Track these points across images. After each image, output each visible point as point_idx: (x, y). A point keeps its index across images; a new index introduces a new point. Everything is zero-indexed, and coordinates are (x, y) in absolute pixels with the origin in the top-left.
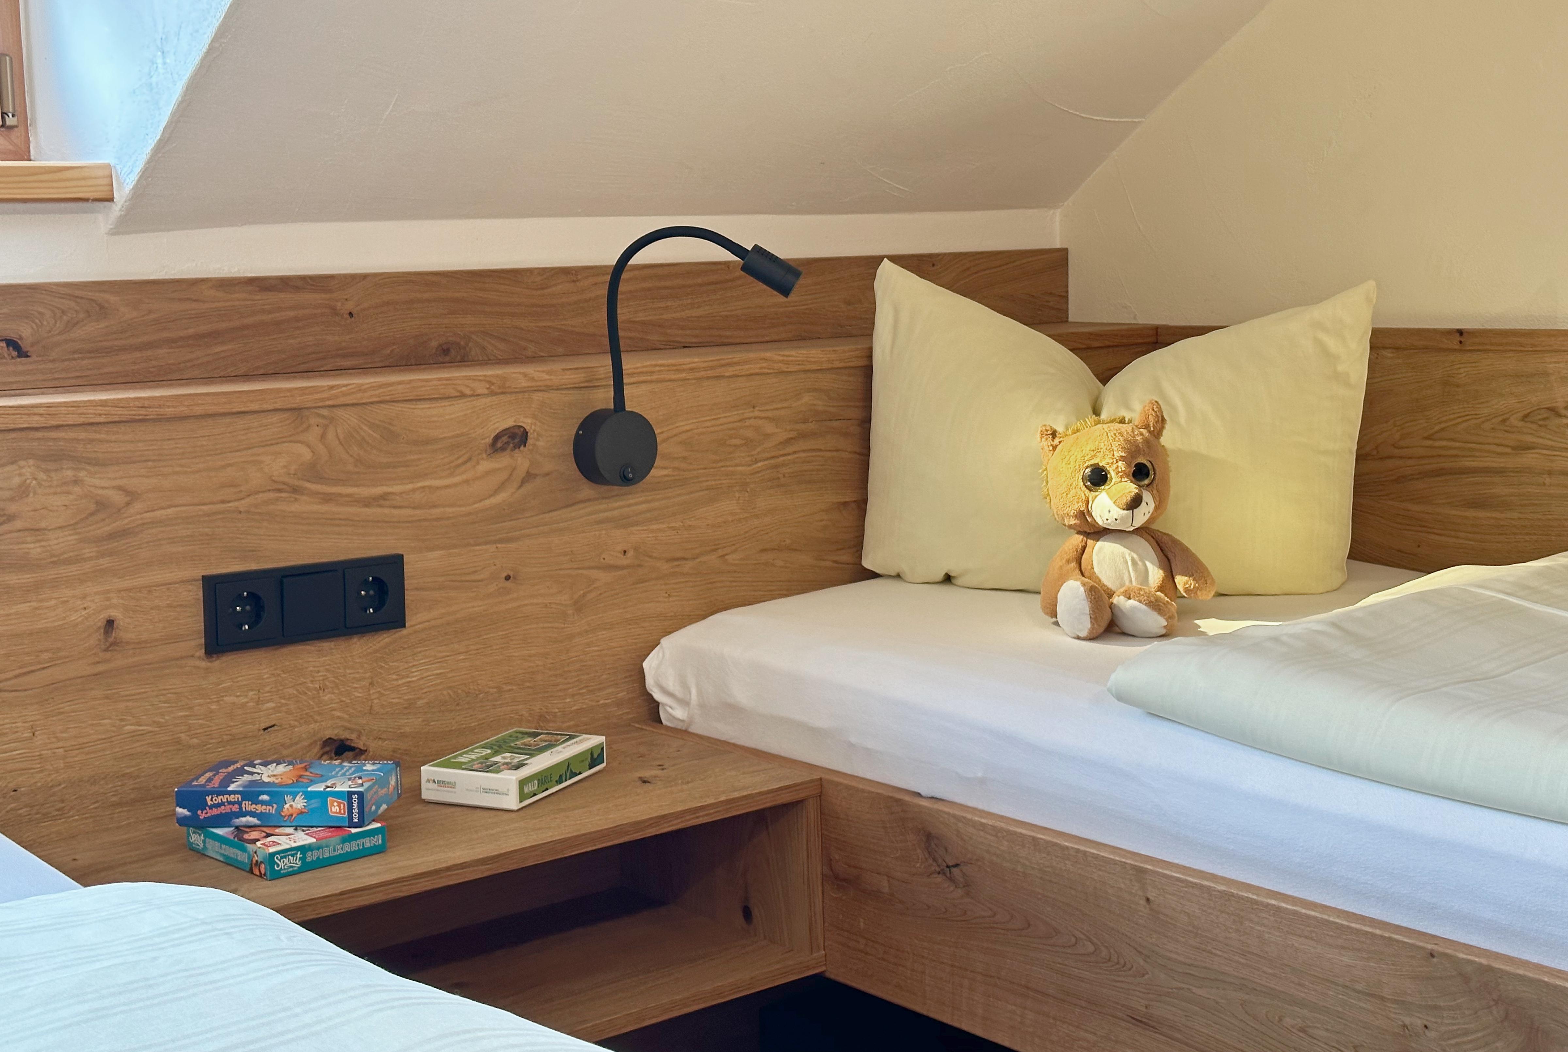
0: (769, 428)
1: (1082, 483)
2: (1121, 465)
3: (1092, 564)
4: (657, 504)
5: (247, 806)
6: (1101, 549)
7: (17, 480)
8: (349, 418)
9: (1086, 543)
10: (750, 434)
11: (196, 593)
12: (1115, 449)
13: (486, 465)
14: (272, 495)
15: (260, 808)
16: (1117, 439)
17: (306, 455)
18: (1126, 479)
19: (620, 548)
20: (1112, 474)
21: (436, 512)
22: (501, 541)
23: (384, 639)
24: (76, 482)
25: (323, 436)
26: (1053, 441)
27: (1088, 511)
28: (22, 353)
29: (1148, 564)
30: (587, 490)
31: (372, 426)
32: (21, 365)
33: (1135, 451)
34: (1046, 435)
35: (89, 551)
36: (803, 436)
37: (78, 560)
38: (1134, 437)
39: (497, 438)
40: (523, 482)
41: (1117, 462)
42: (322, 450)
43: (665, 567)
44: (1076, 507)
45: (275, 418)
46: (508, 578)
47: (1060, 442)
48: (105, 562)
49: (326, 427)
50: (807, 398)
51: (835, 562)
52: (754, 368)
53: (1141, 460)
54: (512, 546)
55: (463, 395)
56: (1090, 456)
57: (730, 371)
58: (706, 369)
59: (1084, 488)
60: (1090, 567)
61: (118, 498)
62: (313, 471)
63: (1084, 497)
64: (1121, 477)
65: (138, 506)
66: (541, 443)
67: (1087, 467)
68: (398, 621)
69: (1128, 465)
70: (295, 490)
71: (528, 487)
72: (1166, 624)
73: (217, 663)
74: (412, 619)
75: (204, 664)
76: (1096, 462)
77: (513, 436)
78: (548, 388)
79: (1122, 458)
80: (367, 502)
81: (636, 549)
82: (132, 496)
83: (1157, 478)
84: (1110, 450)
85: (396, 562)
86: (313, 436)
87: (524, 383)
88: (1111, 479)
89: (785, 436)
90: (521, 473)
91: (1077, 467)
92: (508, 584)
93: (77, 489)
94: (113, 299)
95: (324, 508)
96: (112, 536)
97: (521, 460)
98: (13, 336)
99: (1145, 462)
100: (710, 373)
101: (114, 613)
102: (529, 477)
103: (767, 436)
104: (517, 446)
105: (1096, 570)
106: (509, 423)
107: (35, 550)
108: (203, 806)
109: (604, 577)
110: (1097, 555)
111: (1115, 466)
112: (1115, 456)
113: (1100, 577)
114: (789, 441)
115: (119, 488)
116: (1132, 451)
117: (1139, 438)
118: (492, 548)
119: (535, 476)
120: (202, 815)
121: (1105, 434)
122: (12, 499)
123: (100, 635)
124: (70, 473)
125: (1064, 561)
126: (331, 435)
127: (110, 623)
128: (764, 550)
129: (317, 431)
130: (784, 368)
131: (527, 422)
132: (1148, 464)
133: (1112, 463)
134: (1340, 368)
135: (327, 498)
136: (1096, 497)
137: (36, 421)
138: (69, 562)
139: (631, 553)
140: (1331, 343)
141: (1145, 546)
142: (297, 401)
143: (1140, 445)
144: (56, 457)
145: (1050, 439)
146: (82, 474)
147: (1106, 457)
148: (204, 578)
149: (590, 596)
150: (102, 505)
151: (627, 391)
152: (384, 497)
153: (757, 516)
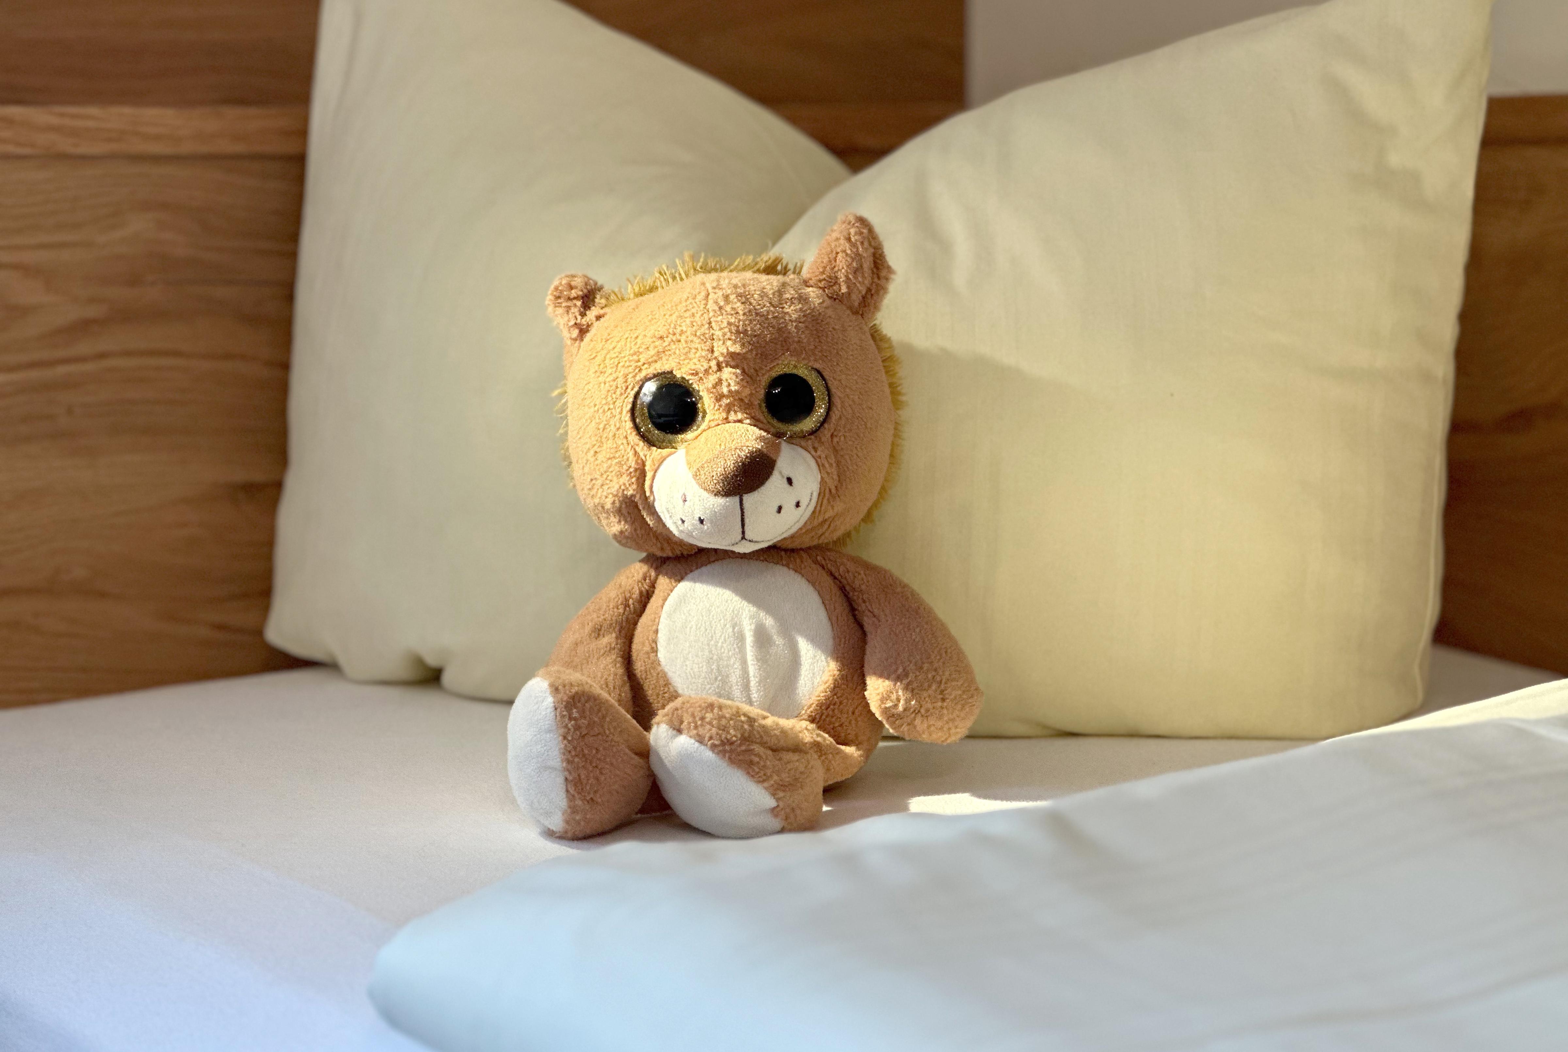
0: (27, 293)
1: (629, 424)
2: (733, 378)
3: (655, 642)
6: (683, 600)
9: (653, 586)
12: (718, 333)
16: (728, 308)
18: (740, 416)
20: (707, 402)
26: (583, 315)
27: (646, 498)
29: (805, 647)
33: (771, 341)
34: (569, 299)
36: (126, 316)
38: (780, 304)
41: (720, 368)
44: (615, 487)
47: (598, 318)
50: (138, 225)
51: (221, 627)
53: (787, 365)
56: (652, 352)
59: (634, 438)
60: (647, 648)
63: (632, 463)
64: (729, 409)
67: (647, 379)
69: (748, 377)
72: (771, 803)
76: (667, 368)
79: (734, 360)
83: (834, 416)
84: (704, 339)
88: (705, 413)
89: (73, 313)
91: (620, 380)
99: (802, 372)
103: (21, 311)
105: (662, 655)
110: (669, 616)
111: (712, 379)
112: (716, 354)
113: (670, 674)
114: (83, 327)
116: (764, 340)
117: (792, 310)
121: (703, 294)
125: (588, 629)
132: (812, 379)
133: (707, 372)
134: (1395, 159)
136: (663, 460)
141: (804, 597)
143: (791, 327)
145: (575, 311)
147: (691, 355)
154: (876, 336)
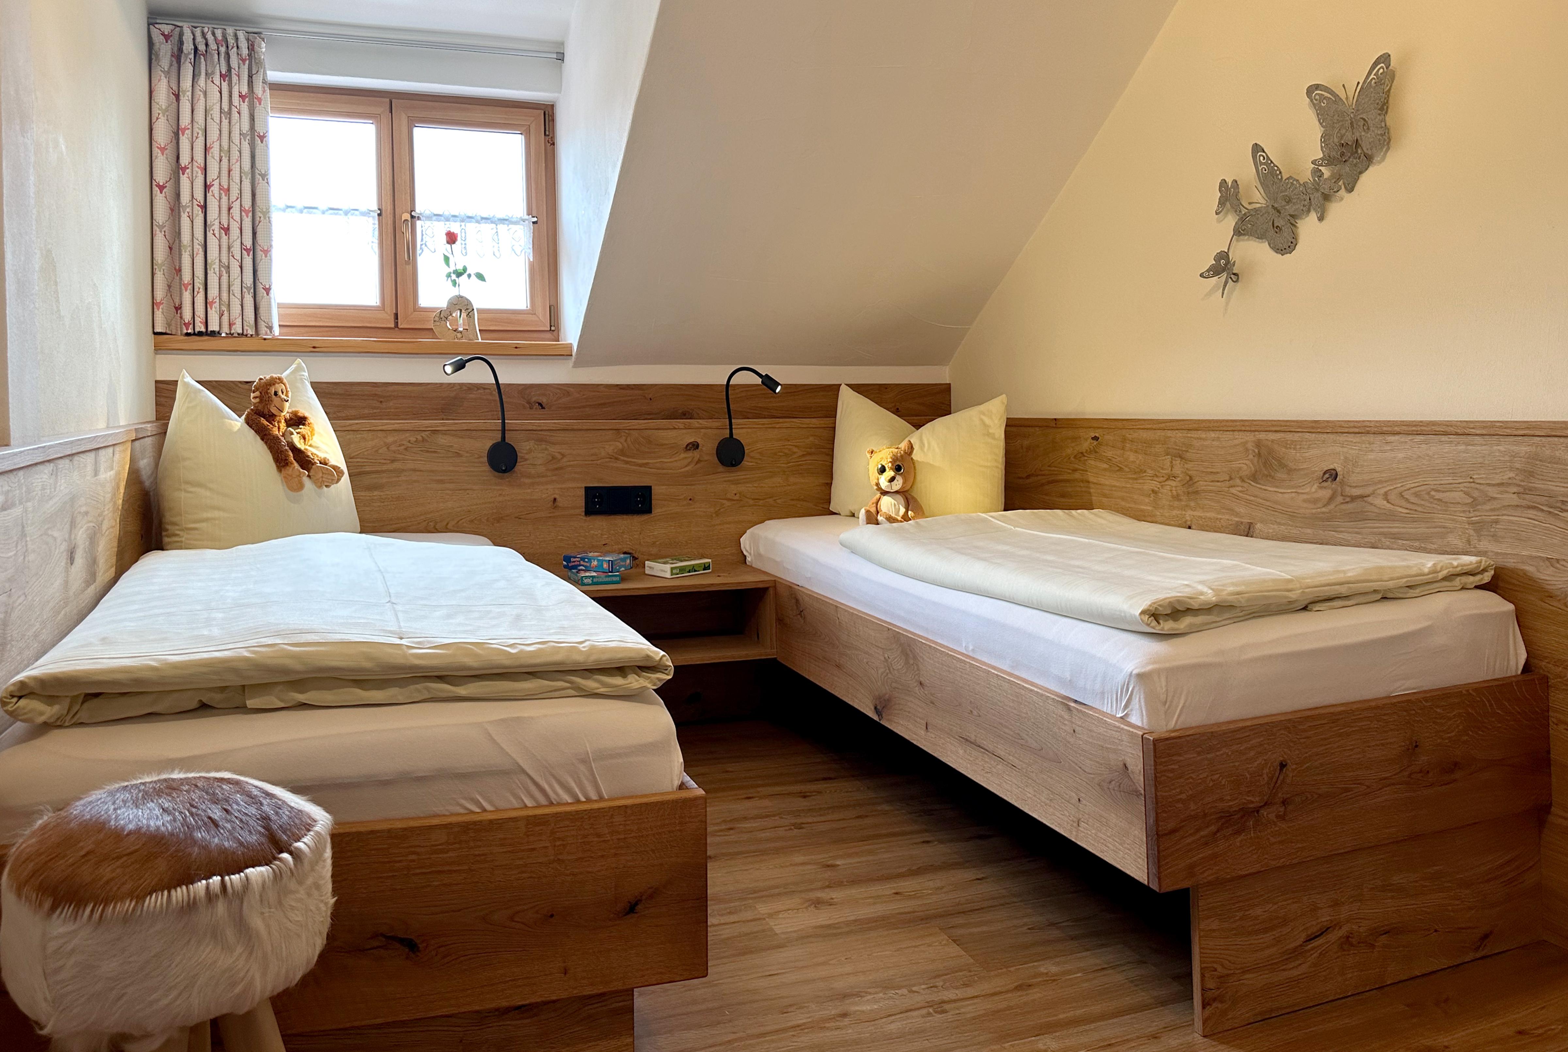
0: (795, 450)
1: (878, 473)
2: (890, 465)
4: (748, 476)
5: (582, 563)
6: (884, 499)
7: (528, 447)
8: (635, 434)
9: (880, 498)
10: (786, 451)
11: (582, 492)
12: (888, 458)
13: (683, 455)
14: (608, 460)
15: (585, 564)
17: (620, 446)
18: (892, 471)
19: (735, 492)
20: (887, 468)
21: (665, 471)
22: (688, 485)
23: (645, 517)
24: (546, 449)
25: (626, 440)
27: (880, 484)
28: (543, 408)
29: (901, 506)
30: (721, 468)
31: (643, 437)
32: (542, 411)
33: (898, 460)
34: (870, 452)
35: (549, 474)
36: (810, 454)
37: (546, 476)
38: (897, 454)
39: (688, 445)
40: (697, 463)
41: (888, 463)
42: (625, 445)
43: (751, 502)
44: (876, 483)
45: (611, 432)
46: (690, 499)
47: (873, 456)
48: (554, 478)
49: (627, 437)
50: (811, 439)
51: (819, 506)
52: (788, 425)
53: (898, 463)
54: (693, 487)
55: (675, 428)
56: (880, 461)
57: (778, 426)
58: (768, 424)
59: (878, 475)
60: (880, 506)
61: (559, 456)
62: (622, 452)
63: (878, 479)
64: (890, 469)
65: (565, 459)
66: (704, 449)
67: (879, 466)
68: (649, 511)
69: (892, 465)
70: (616, 459)
71: (698, 466)
73: (588, 518)
74: (656, 511)
75: (584, 518)
76: (882, 463)
77: (693, 445)
78: (706, 428)
79: (890, 462)
80: (641, 465)
81: (740, 493)
82: (563, 456)
83: (905, 471)
84: (886, 458)
85: (649, 489)
86: (622, 440)
87: (697, 425)
88: (887, 470)
89: (801, 453)
90: (696, 459)
91: (875, 466)
92: (690, 502)
93: (546, 452)
94: (572, 389)
95: (625, 466)
96: (556, 469)
97: (696, 454)
98: (540, 402)
100: (770, 426)
101: (557, 496)
102: (699, 461)
103: (795, 453)
104: (695, 449)
106: (692, 440)
107: (533, 471)
108: (570, 562)
109: (727, 503)
110: (882, 501)
112: (888, 461)
114: (803, 455)
115: (559, 453)
116: (895, 459)
117: (899, 455)
118: (685, 487)
119: (701, 461)
120: (570, 565)
121: (889, 453)
122: (526, 453)
123: (552, 503)
124: (544, 446)
126: (629, 439)
127: (555, 499)
128: (793, 500)
129: (624, 438)
130: (801, 426)
131: (699, 441)
132: (902, 465)
133: (886, 464)
134: (991, 431)
135: (627, 463)
136: (882, 478)
137: (534, 428)
138: (543, 477)
139: (738, 495)
140: (987, 421)
141: (900, 498)
142: (617, 427)
143: (901, 459)
144: (540, 440)
145: (871, 454)
146: (548, 447)
147: (884, 461)
148: (586, 487)
149: (722, 510)
150: (554, 458)
151: (734, 431)
152: (647, 464)
153: (789, 485)
154: (912, 459)
